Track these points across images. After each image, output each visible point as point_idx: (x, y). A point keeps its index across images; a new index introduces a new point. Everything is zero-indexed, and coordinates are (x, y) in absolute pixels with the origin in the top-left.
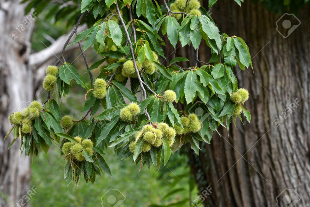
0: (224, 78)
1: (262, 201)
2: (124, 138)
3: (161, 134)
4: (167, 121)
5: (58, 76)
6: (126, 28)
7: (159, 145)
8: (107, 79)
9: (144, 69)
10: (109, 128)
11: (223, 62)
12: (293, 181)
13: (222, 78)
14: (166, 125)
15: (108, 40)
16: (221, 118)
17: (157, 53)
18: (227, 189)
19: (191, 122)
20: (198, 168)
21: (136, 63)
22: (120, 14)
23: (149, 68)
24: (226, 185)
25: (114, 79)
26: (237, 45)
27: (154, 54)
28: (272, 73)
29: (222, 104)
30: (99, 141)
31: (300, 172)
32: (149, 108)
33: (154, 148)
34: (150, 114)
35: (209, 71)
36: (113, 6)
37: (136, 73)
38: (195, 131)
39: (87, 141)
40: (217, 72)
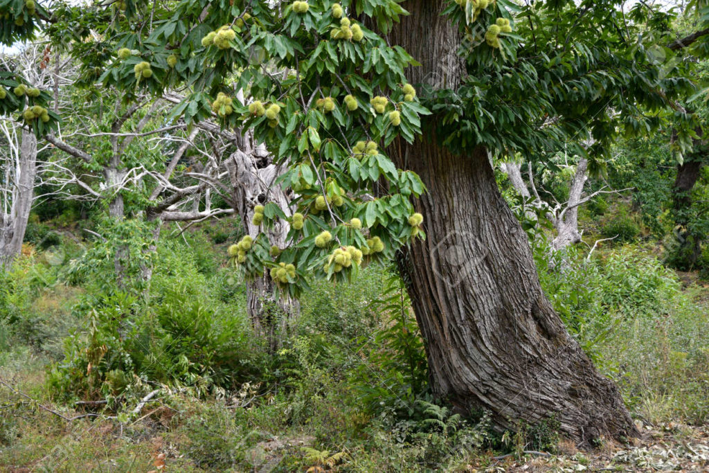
0: (401, 206)
1: (452, 294)
2: (319, 262)
3: (350, 256)
4: (355, 244)
5: (263, 213)
6: (317, 171)
7: (348, 265)
8: (304, 213)
9: (333, 203)
10: (307, 253)
11: (399, 192)
12: (475, 278)
13: (399, 205)
14: (353, 248)
15: (302, 180)
16: (401, 239)
17: (343, 188)
18: (426, 287)
19: (375, 244)
20: (404, 272)
21: (326, 197)
22: (312, 158)
23: (338, 201)
24: (426, 284)
25: (309, 212)
26: (411, 177)
27: (341, 189)
28: (455, 199)
29: (401, 227)
30: (300, 264)
31: (480, 271)
32: (339, 235)
33: (344, 268)
34: (340, 239)
35: (388, 201)
36: (305, 152)
37: (326, 206)
38: (379, 251)
39: (290, 265)
40: (394, 200)
